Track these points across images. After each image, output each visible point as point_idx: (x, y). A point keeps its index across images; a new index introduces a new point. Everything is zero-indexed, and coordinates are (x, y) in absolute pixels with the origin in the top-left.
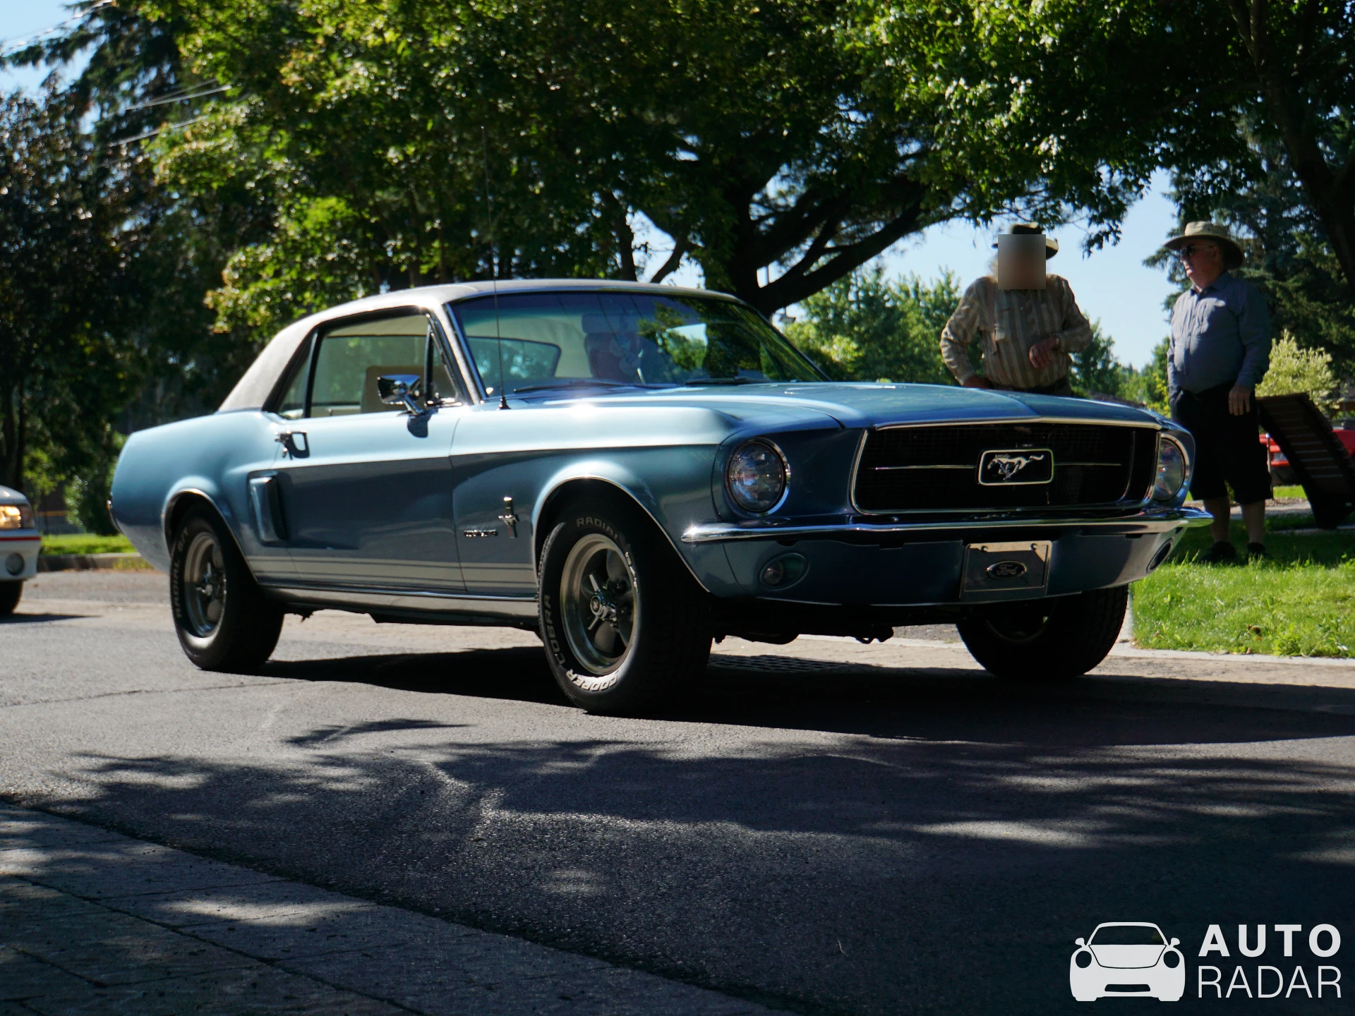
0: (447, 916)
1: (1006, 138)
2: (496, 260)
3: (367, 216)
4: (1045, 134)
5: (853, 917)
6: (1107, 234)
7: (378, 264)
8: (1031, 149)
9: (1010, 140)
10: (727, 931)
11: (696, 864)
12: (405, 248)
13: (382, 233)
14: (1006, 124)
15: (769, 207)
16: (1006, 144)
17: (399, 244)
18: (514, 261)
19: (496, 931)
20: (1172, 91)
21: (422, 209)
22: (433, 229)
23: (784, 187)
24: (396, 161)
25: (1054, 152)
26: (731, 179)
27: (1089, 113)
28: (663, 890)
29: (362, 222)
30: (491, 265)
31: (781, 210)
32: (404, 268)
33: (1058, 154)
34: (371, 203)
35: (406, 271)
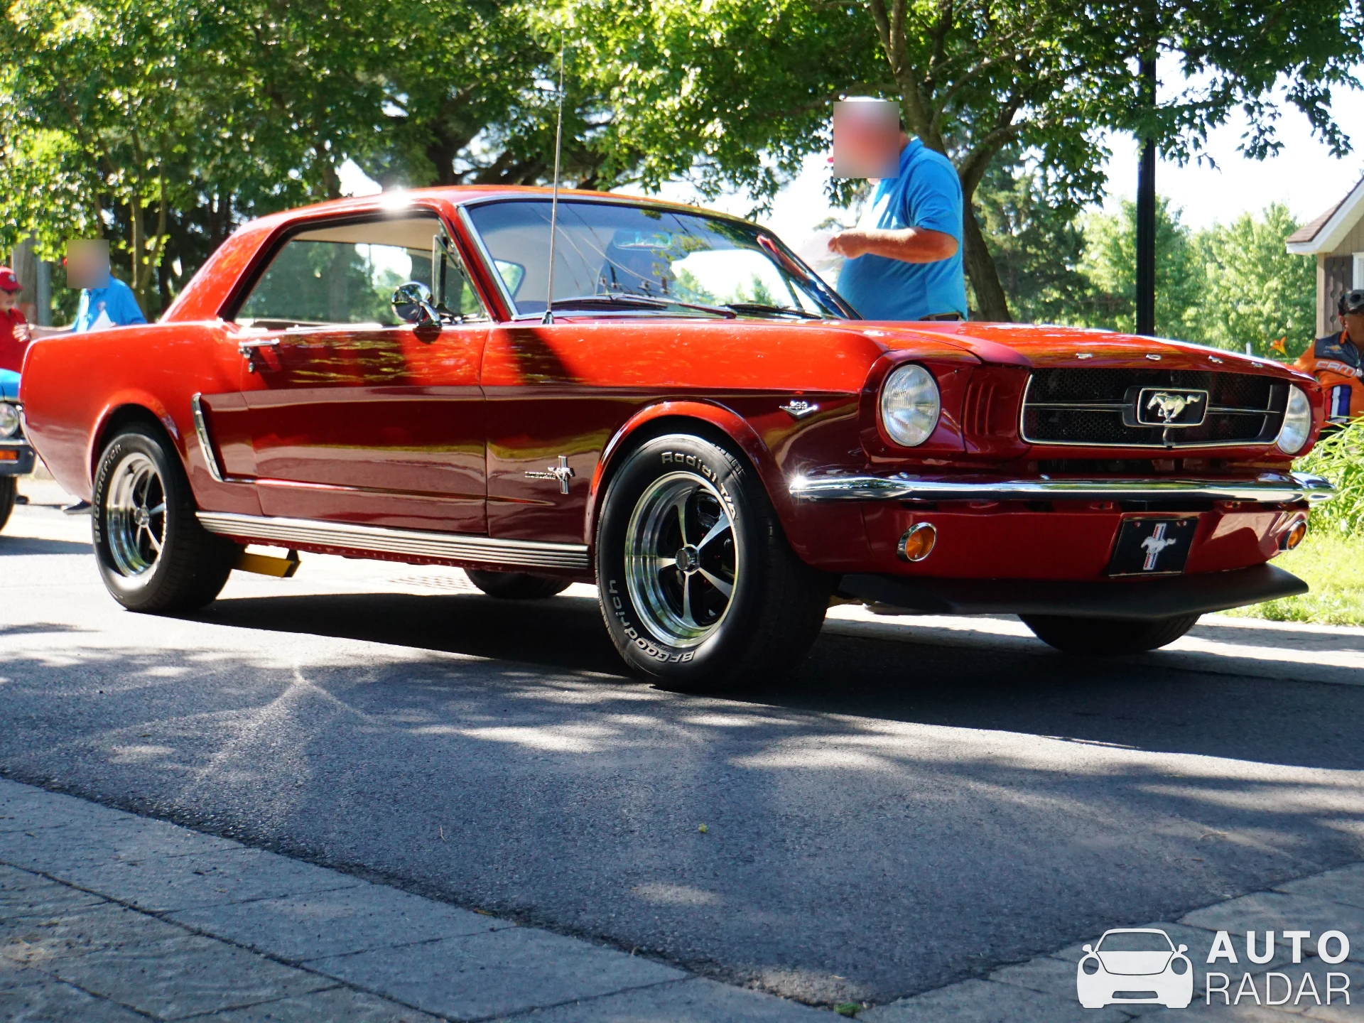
0: (107, 802)
1: (677, 118)
2: (216, 197)
3: (92, 151)
4: (711, 117)
5: (458, 808)
6: (761, 210)
7: (101, 196)
8: (698, 130)
9: (682, 120)
10: (348, 818)
11: (333, 761)
12: (127, 182)
13: (106, 166)
14: (677, 107)
15: (472, 163)
16: (677, 124)
17: (122, 179)
18: (233, 198)
19: (149, 815)
20: (826, 86)
21: (144, 147)
22: (154, 167)
23: (486, 145)
24: (120, 102)
25: (718, 135)
26: (433, 139)
27: (751, 102)
28: (300, 783)
29: (87, 157)
30: (212, 201)
31: (483, 166)
32: (125, 201)
33: (722, 137)
34: (96, 139)
35: (128, 205)
